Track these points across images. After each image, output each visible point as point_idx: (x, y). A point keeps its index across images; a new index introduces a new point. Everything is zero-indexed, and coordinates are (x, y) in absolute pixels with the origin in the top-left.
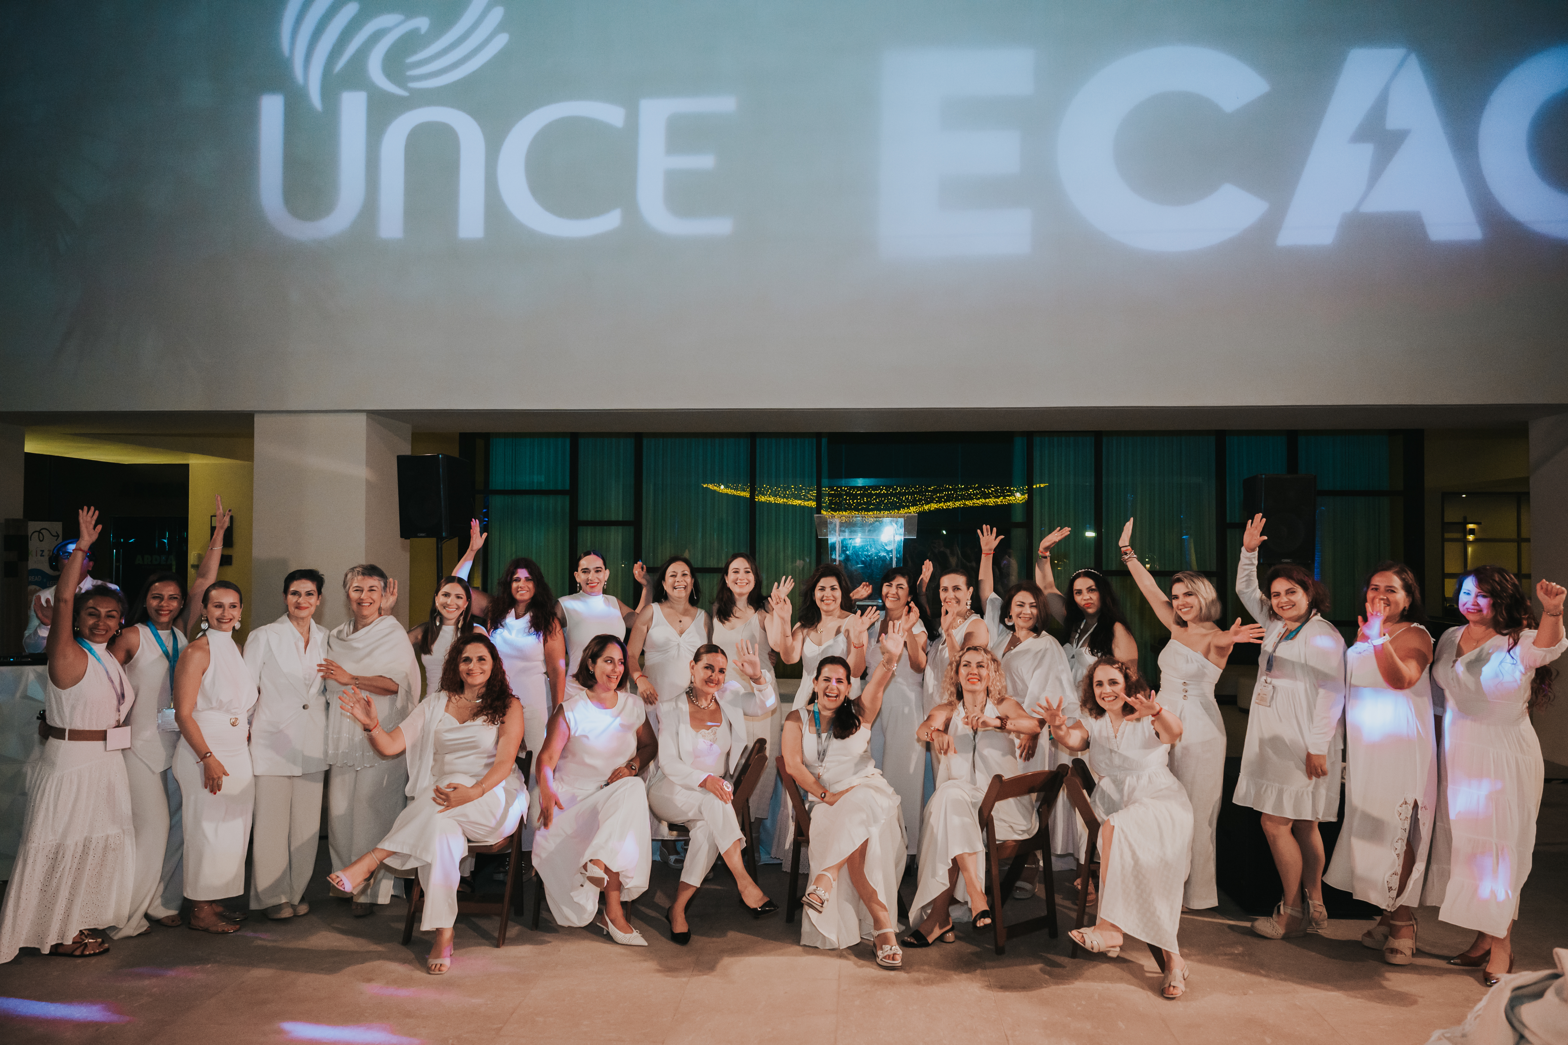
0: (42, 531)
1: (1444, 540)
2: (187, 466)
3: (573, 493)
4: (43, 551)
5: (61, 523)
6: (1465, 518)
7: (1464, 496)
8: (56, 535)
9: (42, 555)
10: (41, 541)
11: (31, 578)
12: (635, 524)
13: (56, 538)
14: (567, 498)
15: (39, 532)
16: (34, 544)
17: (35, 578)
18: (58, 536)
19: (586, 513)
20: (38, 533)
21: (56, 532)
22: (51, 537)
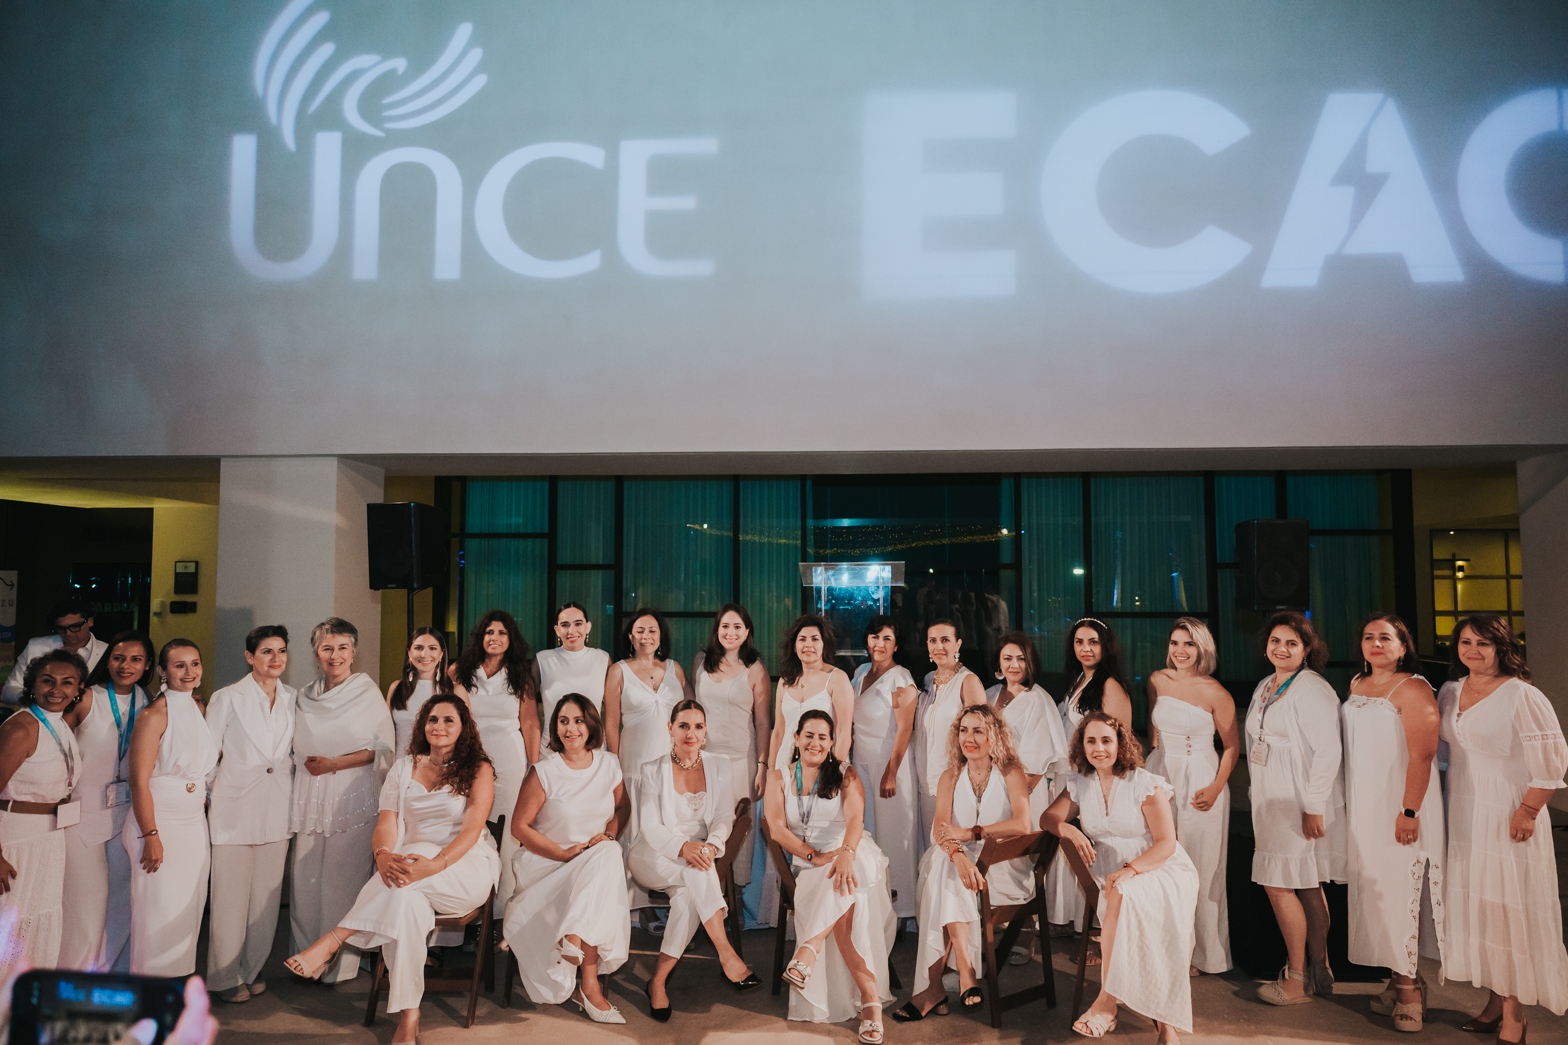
1: (1433, 578)
2: (152, 509)
3: (551, 536)
5: (16, 572)
6: (1454, 555)
7: (1452, 533)
12: (615, 567)
13: (10, 587)
14: (546, 541)
19: (565, 556)
21: (11, 582)
22: (6, 586)
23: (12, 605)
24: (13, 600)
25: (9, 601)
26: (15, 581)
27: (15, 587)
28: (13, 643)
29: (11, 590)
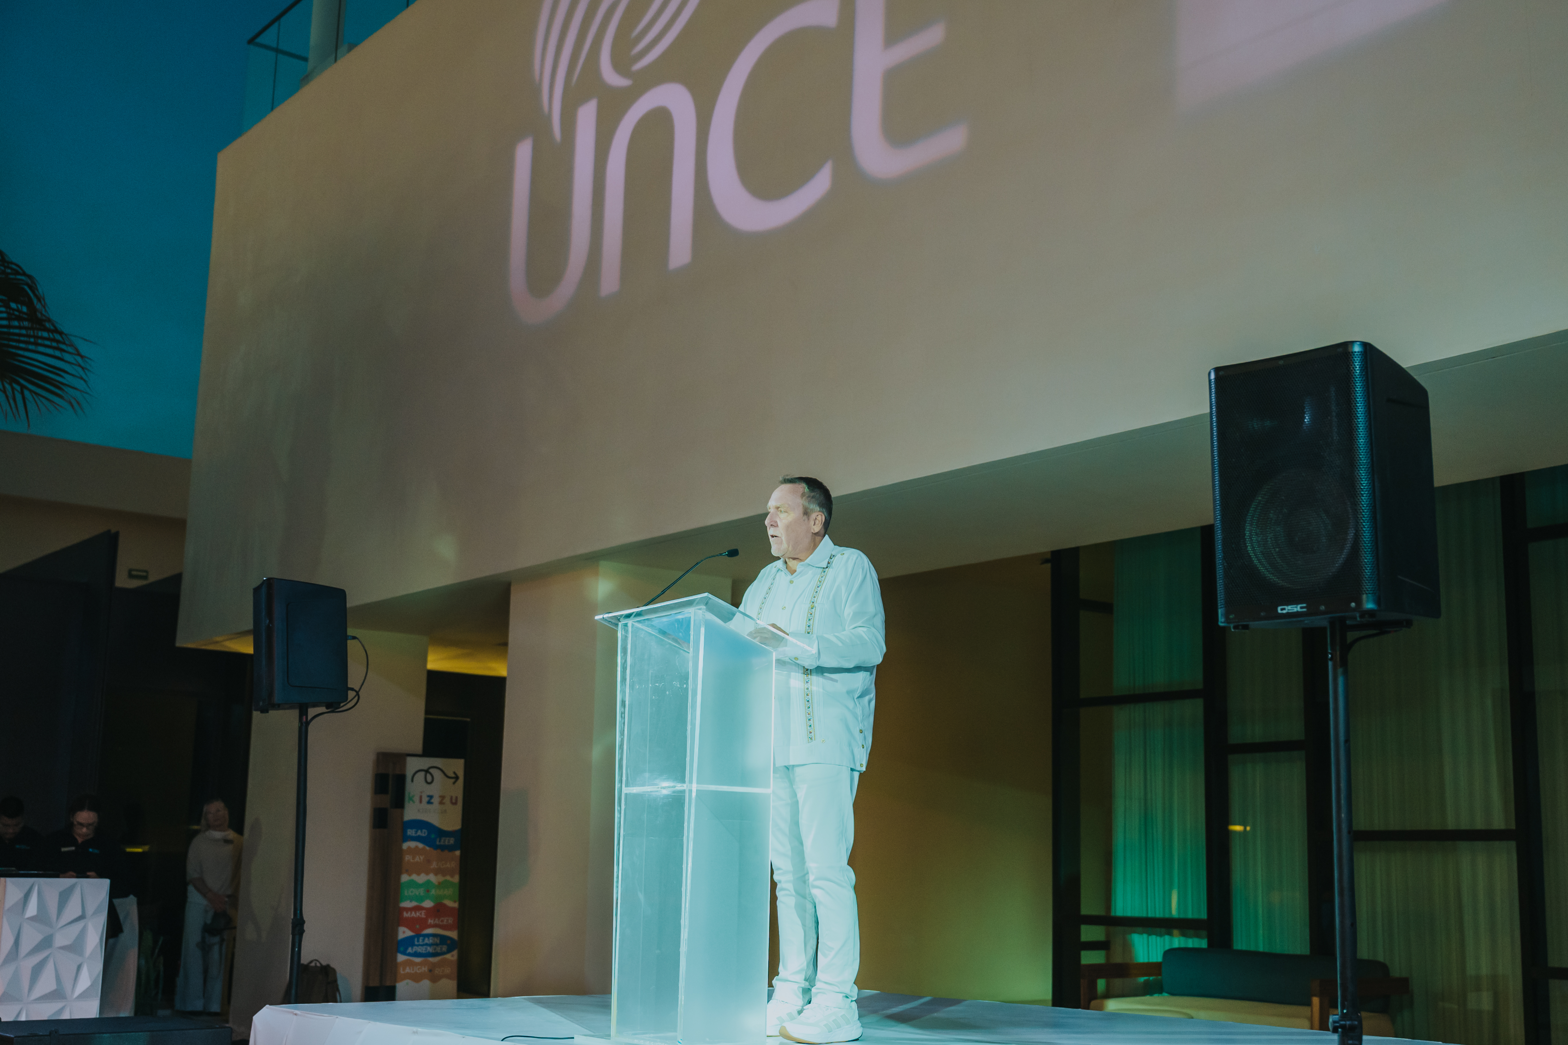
0: (431, 771)
4: (431, 797)
5: (461, 762)
8: (453, 775)
9: (429, 802)
10: (429, 783)
11: (411, 832)
13: (453, 780)
15: (427, 771)
16: (415, 787)
17: (416, 832)
18: (457, 778)
20: (423, 773)
21: (455, 773)
22: (446, 778)
23: (455, 803)
24: (457, 798)
25: (451, 798)
26: (461, 774)
27: (461, 781)
28: (458, 853)
29: (454, 783)
